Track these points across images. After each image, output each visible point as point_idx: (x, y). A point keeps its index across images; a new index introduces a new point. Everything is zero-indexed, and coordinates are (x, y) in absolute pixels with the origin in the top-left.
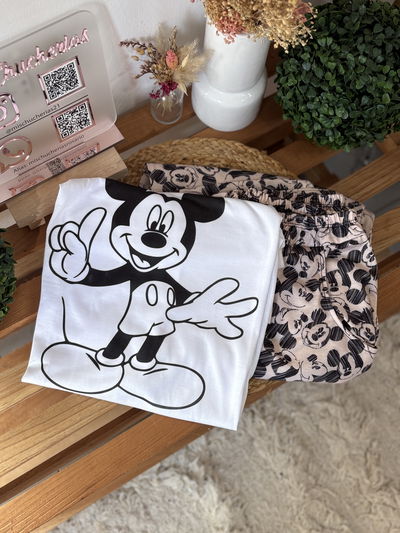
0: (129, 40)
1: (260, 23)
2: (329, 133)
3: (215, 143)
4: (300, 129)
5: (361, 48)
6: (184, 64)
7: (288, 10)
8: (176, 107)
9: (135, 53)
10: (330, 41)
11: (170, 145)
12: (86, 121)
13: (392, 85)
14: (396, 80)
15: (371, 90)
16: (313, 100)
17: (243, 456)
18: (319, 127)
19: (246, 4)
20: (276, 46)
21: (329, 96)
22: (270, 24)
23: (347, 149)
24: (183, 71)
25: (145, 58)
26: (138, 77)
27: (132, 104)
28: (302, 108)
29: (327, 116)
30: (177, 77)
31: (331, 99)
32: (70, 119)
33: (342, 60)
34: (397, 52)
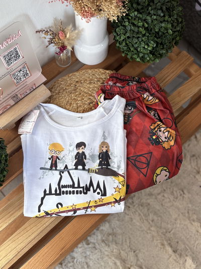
0: (40, 30)
1: (101, 10)
2: (146, 56)
3: (90, 71)
4: (132, 58)
5: (152, 12)
6: (68, 36)
8: (68, 58)
9: (43, 35)
10: (136, 13)
11: (69, 77)
12: (27, 74)
13: (171, 25)
14: (172, 22)
18: (142, 55)
19: (93, 2)
22: (106, 10)
23: (157, 61)
24: (68, 40)
25: (49, 37)
26: (47, 47)
27: (46, 60)
30: (66, 43)
32: (19, 74)
33: (145, 20)
34: (168, 9)
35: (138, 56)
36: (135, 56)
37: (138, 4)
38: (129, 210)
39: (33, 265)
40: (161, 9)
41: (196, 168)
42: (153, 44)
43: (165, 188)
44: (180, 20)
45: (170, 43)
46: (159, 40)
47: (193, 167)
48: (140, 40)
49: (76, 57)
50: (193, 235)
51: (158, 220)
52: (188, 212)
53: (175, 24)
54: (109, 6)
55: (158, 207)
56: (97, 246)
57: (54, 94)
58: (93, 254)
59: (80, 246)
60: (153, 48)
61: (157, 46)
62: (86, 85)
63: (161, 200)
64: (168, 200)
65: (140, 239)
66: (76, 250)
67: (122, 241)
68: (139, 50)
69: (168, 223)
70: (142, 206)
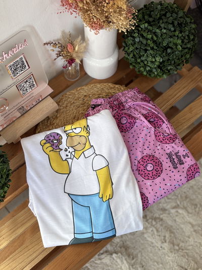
0: (48, 42)
2: (154, 70)
3: (99, 86)
4: (139, 71)
5: (162, 26)
6: (76, 49)
7: (123, 12)
8: (76, 71)
9: (52, 48)
10: (146, 25)
11: (77, 91)
12: (33, 85)
13: (181, 41)
14: (183, 38)
15: (171, 45)
16: (143, 55)
17: (140, 241)
18: (149, 68)
19: (102, 14)
20: (120, 31)
21: (151, 52)
22: (115, 21)
23: (165, 76)
24: (77, 52)
25: (57, 49)
26: (55, 59)
27: (55, 74)
28: (139, 60)
29: (152, 62)
30: (74, 56)
31: (152, 53)
32: (25, 85)
33: (154, 33)
34: (180, 25)
35: (145, 69)
36: (142, 69)
37: (150, 16)
40: (173, 23)
45: (179, 59)
49: (84, 71)
57: (62, 108)
68: (146, 63)
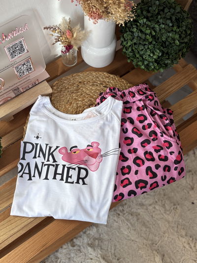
0: (48, 27)
1: (109, 13)
2: (151, 64)
3: (94, 73)
4: (137, 65)
5: (161, 21)
6: (75, 35)
7: (121, 5)
8: (74, 58)
9: (51, 33)
10: (145, 20)
12: (31, 69)
13: (178, 36)
14: (180, 33)
18: (147, 63)
22: (113, 13)
23: (162, 70)
24: (75, 39)
25: (56, 34)
26: (54, 44)
30: (72, 43)
32: (22, 68)
33: (153, 28)
34: (177, 20)
35: (143, 64)
36: (140, 63)
37: (148, 11)
38: (119, 217)
39: (12, 258)
41: (191, 184)
42: (158, 53)
43: (157, 200)
44: (189, 32)
45: (176, 53)
46: (165, 50)
47: (188, 182)
48: (146, 48)
49: (82, 58)
50: (180, 250)
51: (146, 230)
52: (177, 227)
53: (183, 36)
54: (116, 9)
55: (147, 218)
56: (82, 249)
58: (78, 256)
59: (64, 247)
60: (159, 57)
61: (162, 55)
62: (89, 87)
63: (152, 211)
64: (159, 212)
65: (126, 247)
66: (60, 250)
67: (108, 247)
68: (144, 57)
69: (155, 236)
70: (132, 215)
